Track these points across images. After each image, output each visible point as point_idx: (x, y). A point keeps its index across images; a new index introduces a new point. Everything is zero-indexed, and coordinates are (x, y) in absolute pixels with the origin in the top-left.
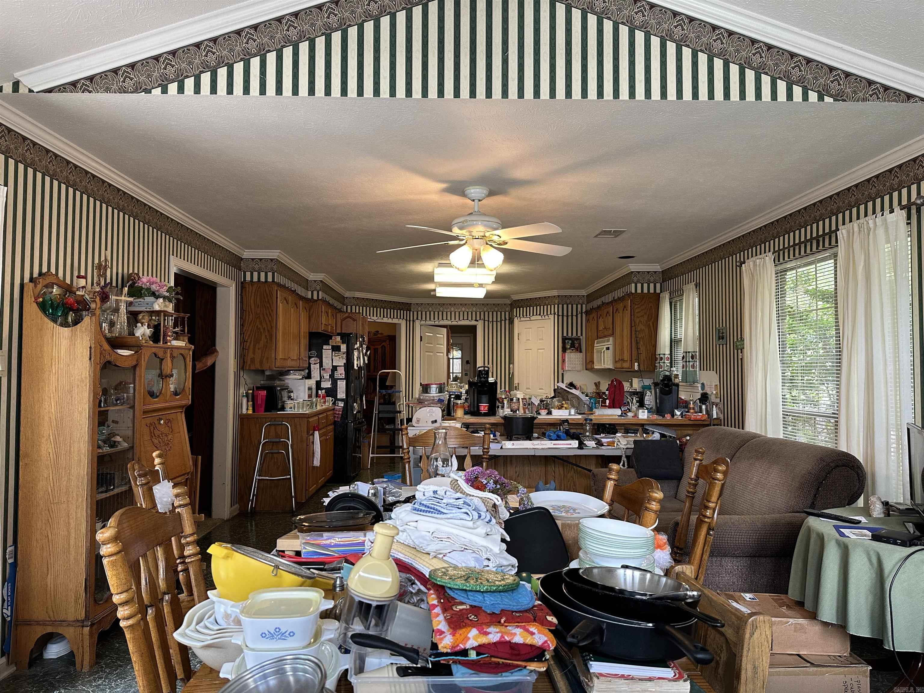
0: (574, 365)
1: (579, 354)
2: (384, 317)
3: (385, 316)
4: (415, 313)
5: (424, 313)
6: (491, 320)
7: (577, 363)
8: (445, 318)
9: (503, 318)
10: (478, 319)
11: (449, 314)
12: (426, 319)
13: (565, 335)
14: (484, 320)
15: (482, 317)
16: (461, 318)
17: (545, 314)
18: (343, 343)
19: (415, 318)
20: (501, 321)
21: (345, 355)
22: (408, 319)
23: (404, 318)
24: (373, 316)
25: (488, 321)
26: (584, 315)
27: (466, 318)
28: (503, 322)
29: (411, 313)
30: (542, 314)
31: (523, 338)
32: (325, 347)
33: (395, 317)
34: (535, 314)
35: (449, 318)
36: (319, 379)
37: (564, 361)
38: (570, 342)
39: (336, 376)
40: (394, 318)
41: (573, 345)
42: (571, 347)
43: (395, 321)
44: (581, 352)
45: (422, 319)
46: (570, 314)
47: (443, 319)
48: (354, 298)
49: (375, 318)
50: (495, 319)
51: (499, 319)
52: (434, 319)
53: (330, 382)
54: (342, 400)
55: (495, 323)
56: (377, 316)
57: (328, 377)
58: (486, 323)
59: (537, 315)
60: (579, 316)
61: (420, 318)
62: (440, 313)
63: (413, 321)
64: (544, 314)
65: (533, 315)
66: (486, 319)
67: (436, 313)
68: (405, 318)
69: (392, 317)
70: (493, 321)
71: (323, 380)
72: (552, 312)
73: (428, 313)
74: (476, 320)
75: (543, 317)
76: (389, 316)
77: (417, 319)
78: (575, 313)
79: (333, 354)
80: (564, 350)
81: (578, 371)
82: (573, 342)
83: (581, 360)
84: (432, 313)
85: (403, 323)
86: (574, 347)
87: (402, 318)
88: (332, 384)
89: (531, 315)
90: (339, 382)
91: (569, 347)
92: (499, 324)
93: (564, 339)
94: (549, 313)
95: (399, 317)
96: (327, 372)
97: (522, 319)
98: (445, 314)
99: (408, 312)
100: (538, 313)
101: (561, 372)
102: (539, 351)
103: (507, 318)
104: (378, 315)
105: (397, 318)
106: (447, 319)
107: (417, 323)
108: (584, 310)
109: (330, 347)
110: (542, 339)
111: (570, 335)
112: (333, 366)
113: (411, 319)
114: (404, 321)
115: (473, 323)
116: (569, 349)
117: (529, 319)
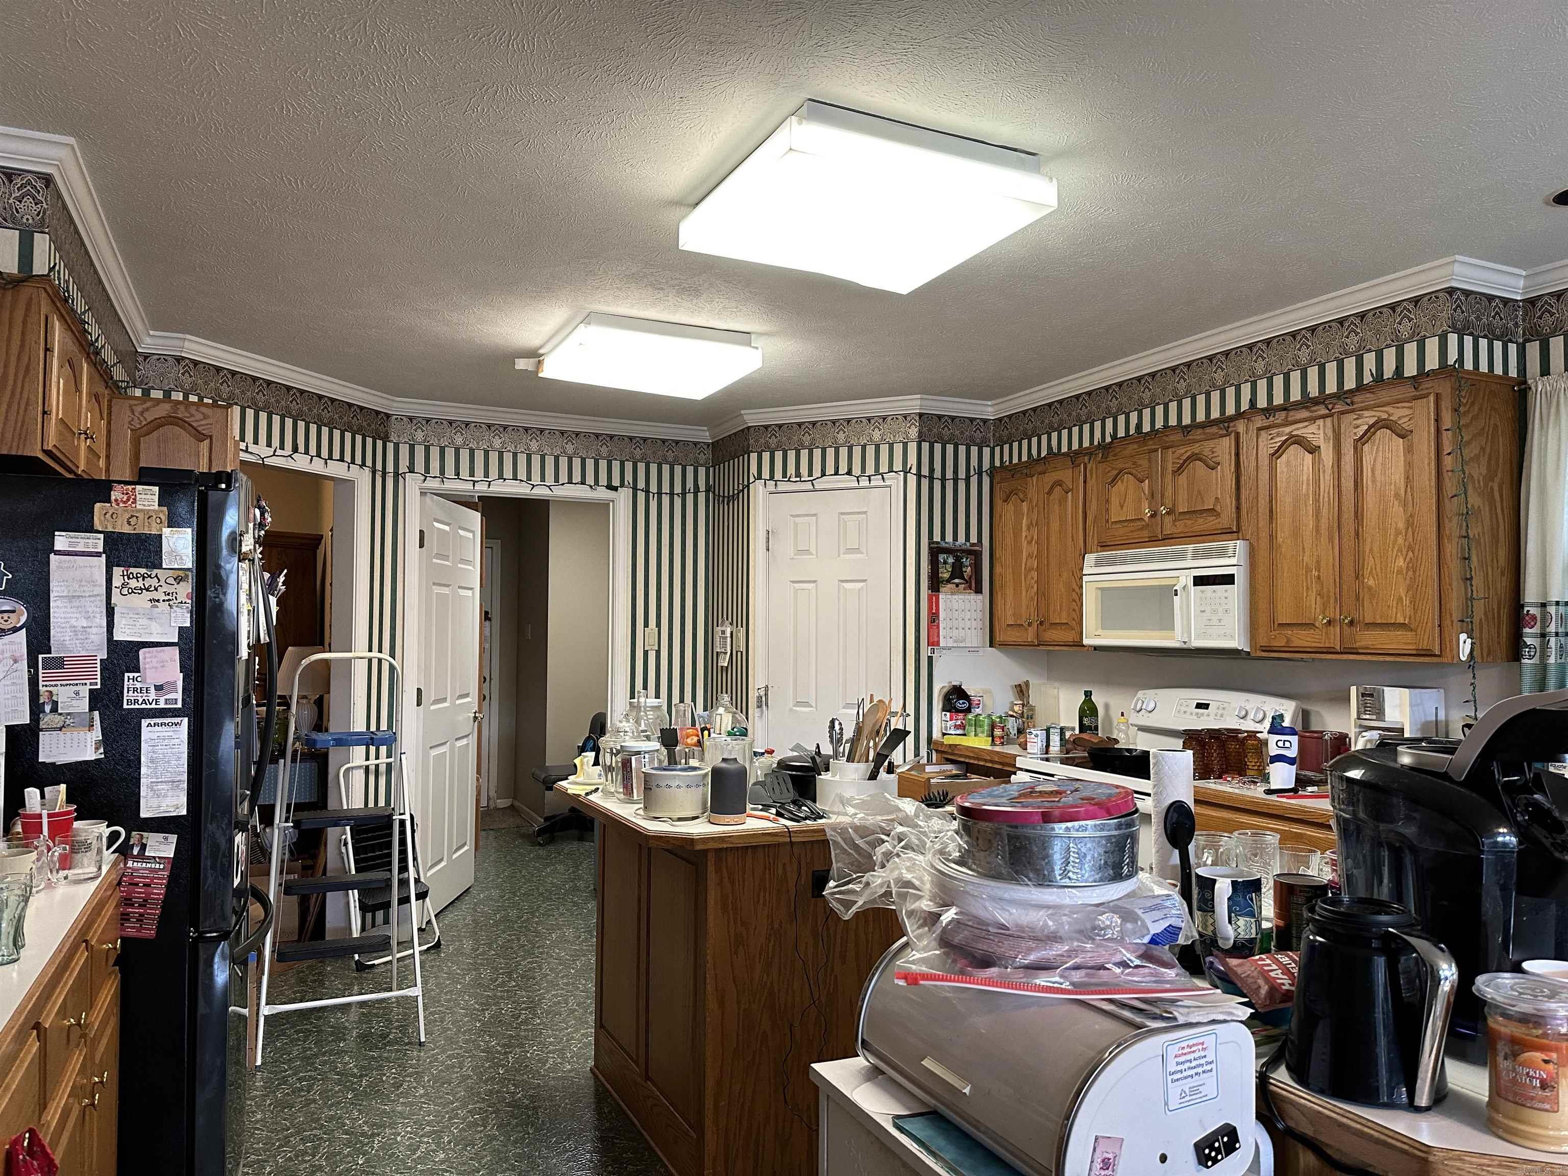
0: (962, 633)
1: (973, 597)
2: (295, 449)
3: (301, 448)
4: (404, 450)
5: (435, 453)
6: (654, 488)
7: (968, 624)
8: (508, 472)
9: (690, 484)
10: (616, 482)
11: (522, 459)
12: (442, 472)
13: (937, 538)
14: (635, 489)
15: (629, 477)
16: (563, 478)
17: (870, 470)
18: (172, 523)
19: (403, 468)
20: (684, 494)
21: (185, 590)
22: (379, 466)
23: (363, 464)
24: (256, 442)
25: (647, 492)
26: (986, 480)
27: (577, 478)
28: (690, 498)
29: (390, 446)
30: (857, 470)
31: (784, 547)
32: (62, 541)
33: (336, 455)
34: (830, 470)
35: (522, 474)
36: (25, 719)
37: (934, 618)
38: (951, 560)
39: (131, 699)
40: (330, 458)
41: (957, 571)
42: (952, 577)
43: (336, 469)
44: (979, 590)
45: (427, 470)
46: (949, 474)
47: (501, 477)
48: (179, 360)
49: (262, 450)
50: (666, 488)
51: (678, 489)
52: (472, 474)
53: (97, 734)
54: (162, 825)
55: (666, 500)
56: (269, 445)
57: (85, 705)
58: (641, 496)
59: (836, 473)
60: (974, 480)
61: (420, 466)
62: (494, 457)
63: (396, 474)
64: (863, 469)
65: (823, 474)
66: (641, 484)
67: (479, 456)
68: (369, 462)
69: (325, 453)
70: (660, 493)
71: (47, 719)
72: (898, 466)
73: (450, 453)
74: (610, 487)
75: (864, 482)
76: (313, 451)
77: (412, 470)
78: (962, 474)
79: (117, 582)
80: (935, 584)
81: (973, 650)
82: (958, 560)
83: (979, 615)
84: (465, 455)
85: (362, 479)
86: (962, 578)
87: (358, 460)
88: (107, 741)
89: (817, 472)
90: (149, 732)
91: (946, 576)
92: (678, 502)
93: (935, 551)
94: (884, 468)
95: (348, 458)
96: (72, 680)
97: (782, 487)
98: (508, 459)
99: (379, 443)
100: (843, 469)
101: (925, 651)
102: (845, 585)
103: (702, 487)
104: (276, 442)
105: (342, 460)
106: (515, 478)
107: (412, 484)
108: (986, 465)
109: (97, 543)
110: (857, 550)
111: (949, 538)
112: (111, 643)
113: (390, 468)
114: (367, 473)
115: (602, 494)
116: (948, 581)
117: (809, 486)
